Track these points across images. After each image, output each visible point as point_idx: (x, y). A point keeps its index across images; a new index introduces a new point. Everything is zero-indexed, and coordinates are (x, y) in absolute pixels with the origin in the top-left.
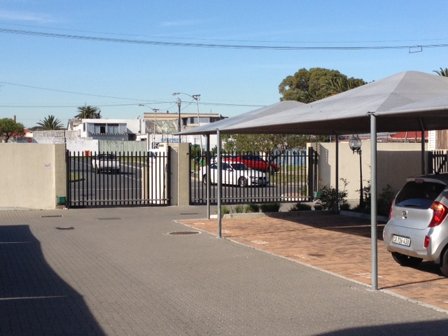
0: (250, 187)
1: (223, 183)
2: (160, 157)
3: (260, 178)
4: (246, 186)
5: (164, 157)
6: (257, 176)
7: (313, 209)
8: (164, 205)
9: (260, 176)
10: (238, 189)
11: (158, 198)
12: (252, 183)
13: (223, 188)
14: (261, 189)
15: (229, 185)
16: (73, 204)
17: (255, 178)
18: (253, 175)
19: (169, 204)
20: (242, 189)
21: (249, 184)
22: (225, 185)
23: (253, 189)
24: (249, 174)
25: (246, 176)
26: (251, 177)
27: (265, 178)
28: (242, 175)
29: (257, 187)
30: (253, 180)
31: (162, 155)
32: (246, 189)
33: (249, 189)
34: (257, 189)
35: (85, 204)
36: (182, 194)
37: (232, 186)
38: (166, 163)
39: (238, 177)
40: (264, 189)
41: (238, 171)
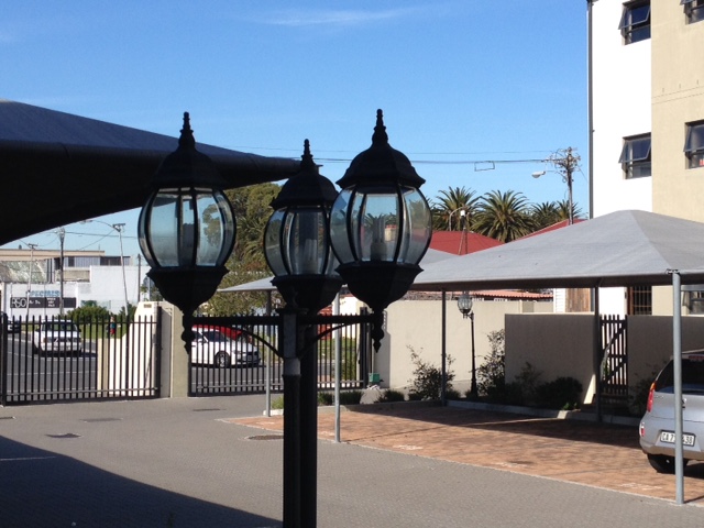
0: (234, 367)
1: (194, 361)
2: (145, 323)
3: (249, 354)
4: (228, 365)
5: (151, 323)
6: (244, 350)
7: (407, 398)
8: (150, 397)
9: (250, 350)
10: (217, 370)
11: (142, 386)
12: (237, 360)
13: (194, 369)
14: (250, 370)
15: (203, 365)
16: (9, 399)
17: (242, 353)
18: (239, 349)
19: (158, 394)
20: (222, 370)
21: (233, 363)
22: (197, 365)
23: (239, 370)
24: (234, 348)
25: (228, 351)
26: (236, 352)
27: (257, 353)
28: (223, 349)
29: (245, 366)
30: (239, 356)
31: (149, 320)
32: (228, 370)
33: (233, 370)
34: (244, 370)
35: (29, 398)
36: (177, 379)
37: (208, 366)
38: (154, 332)
39: (217, 351)
40: (255, 369)
41: (217, 344)
